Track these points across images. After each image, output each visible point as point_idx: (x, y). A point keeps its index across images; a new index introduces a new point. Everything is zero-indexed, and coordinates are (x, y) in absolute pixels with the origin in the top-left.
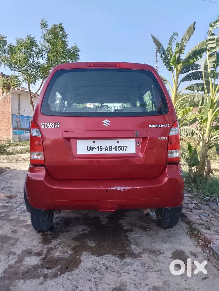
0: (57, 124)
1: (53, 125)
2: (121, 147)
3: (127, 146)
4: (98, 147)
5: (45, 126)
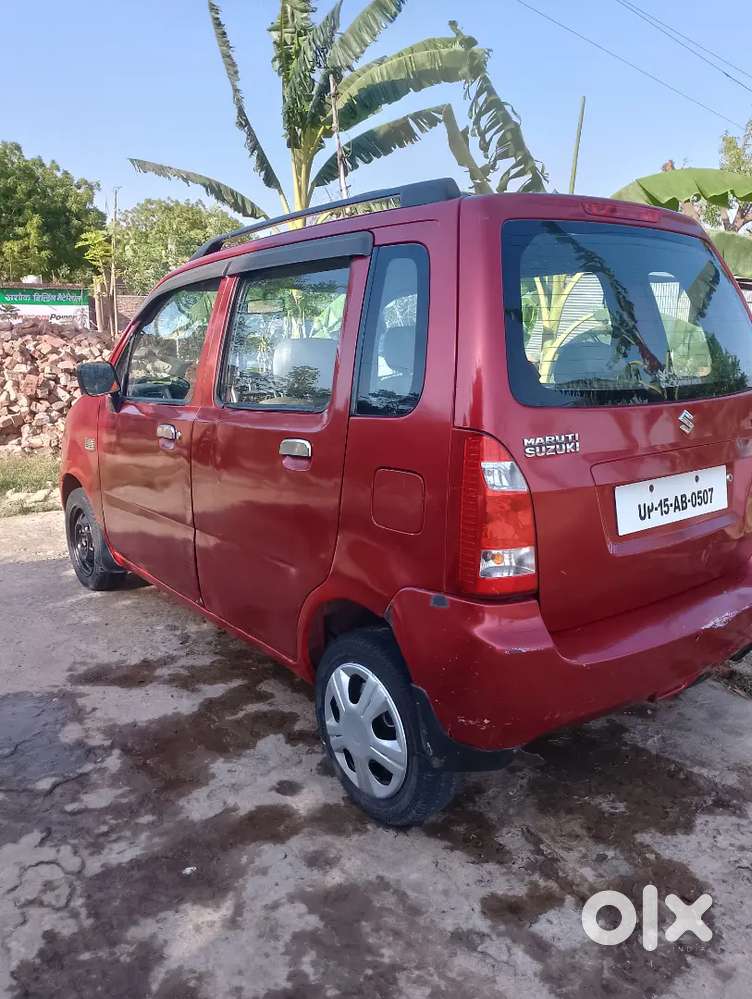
0: (574, 437)
1: (560, 444)
2: (701, 495)
3: (711, 490)
4: (660, 505)
5: (538, 448)
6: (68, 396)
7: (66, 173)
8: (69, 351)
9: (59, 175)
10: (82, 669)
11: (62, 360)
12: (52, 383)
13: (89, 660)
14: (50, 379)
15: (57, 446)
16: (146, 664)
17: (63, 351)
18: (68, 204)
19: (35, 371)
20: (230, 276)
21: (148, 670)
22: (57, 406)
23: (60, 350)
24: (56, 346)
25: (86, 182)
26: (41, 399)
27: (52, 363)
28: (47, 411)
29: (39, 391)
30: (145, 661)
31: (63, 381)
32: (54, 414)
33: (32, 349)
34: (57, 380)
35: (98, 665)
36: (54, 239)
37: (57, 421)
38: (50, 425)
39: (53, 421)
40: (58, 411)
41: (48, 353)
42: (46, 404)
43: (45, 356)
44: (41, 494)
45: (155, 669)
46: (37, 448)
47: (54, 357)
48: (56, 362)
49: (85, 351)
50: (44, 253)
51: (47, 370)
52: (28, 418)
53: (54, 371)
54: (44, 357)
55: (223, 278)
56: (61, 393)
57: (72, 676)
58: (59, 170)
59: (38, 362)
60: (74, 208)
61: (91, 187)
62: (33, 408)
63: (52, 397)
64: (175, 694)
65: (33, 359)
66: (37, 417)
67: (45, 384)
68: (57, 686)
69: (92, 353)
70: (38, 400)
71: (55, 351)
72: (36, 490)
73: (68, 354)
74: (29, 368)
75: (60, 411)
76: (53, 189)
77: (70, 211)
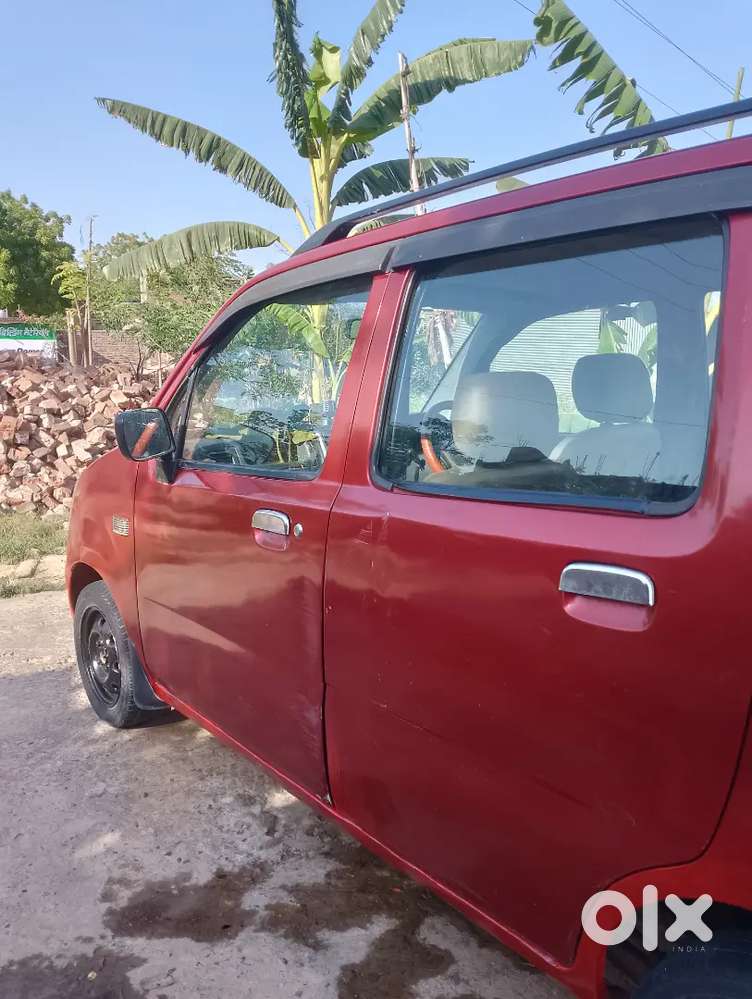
6: (52, 441)
7: (34, 205)
8: (52, 387)
9: (28, 207)
10: (124, 897)
11: (45, 399)
12: (33, 425)
13: (132, 875)
14: (29, 421)
15: (40, 501)
16: (226, 883)
17: (45, 388)
18: (37, 236)
19: (13, 412)
20: (399, 269)
21: (229, 898)
22: (39, 453)
23: (42, 386)
24: (37, 382)
25: (55, 215)
26: (21, 445)
27: (32, 401)
28: (28, 458)
29: (18, 436)
30: (221, 875)
31: (46, 423)
32: (36, 462)
33: (9, 385)
34: (38, 422)
35: (150, 887)
36: (20, 272)
37: (39, 471)
38: (31, 475)
39: (35, 471)
40: (40, 458)
41: (28, 390)
42: (26, 451)
43: (24, 394)
44: (25, 567)
45: (240, 892)
46: (16, 504)
47: (33, 395)
48: (36, 402)
49: (71, 388)
50: (10, 287)
51: (27, 410)
52: (5, 467)
53: (35, 413)
54: (22, 394)
55: (380, 273)
56: (44, 436)
57: (110, 912)
58: (27, 203)
59: (16, 401)
60: (44, 240)
61: (61, 221)
62: (10, 455)
63: (33, 442)
64: (288, 955)
65: (10, 398)
66: (15, 466)
67: (24, 428)
68: (89, 940)
69: (78, 390)
70: (17, 446)
71: (35, 388)
72: (19, 561)
73: (50, 391)
74: (6, 407)
75: (43, 458)
76: (20, 222)
77: (39, 243)
